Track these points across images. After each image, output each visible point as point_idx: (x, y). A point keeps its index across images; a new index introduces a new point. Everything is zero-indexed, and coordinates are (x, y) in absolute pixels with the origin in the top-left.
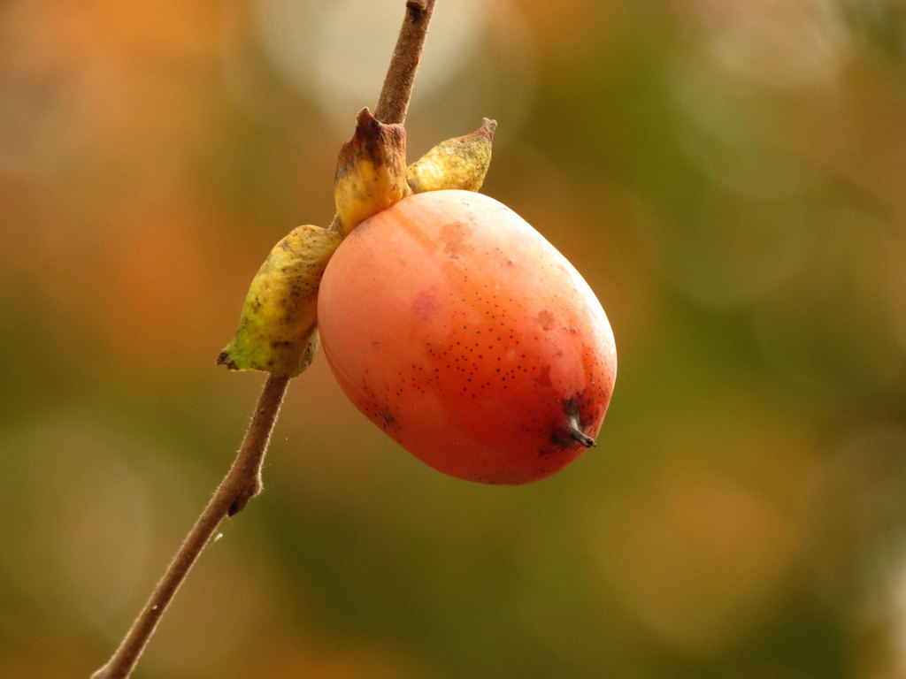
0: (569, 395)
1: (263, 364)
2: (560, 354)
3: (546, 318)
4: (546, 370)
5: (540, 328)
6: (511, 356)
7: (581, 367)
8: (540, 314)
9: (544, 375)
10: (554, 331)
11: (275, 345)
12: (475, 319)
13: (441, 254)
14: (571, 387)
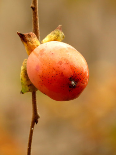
0: (69, 77)
1: (28, 91)
2: (65, 69)
3: (60, 63)
4: (62, 73)
5: (59, 65)
6: (54, 73)
7: (71, 70)
8: (59, 62)
9: (62, 75)
10: (62, 65)
11: (28, 86)
12: (46, 67)
13: (40, 56)
14: (69, 75)
